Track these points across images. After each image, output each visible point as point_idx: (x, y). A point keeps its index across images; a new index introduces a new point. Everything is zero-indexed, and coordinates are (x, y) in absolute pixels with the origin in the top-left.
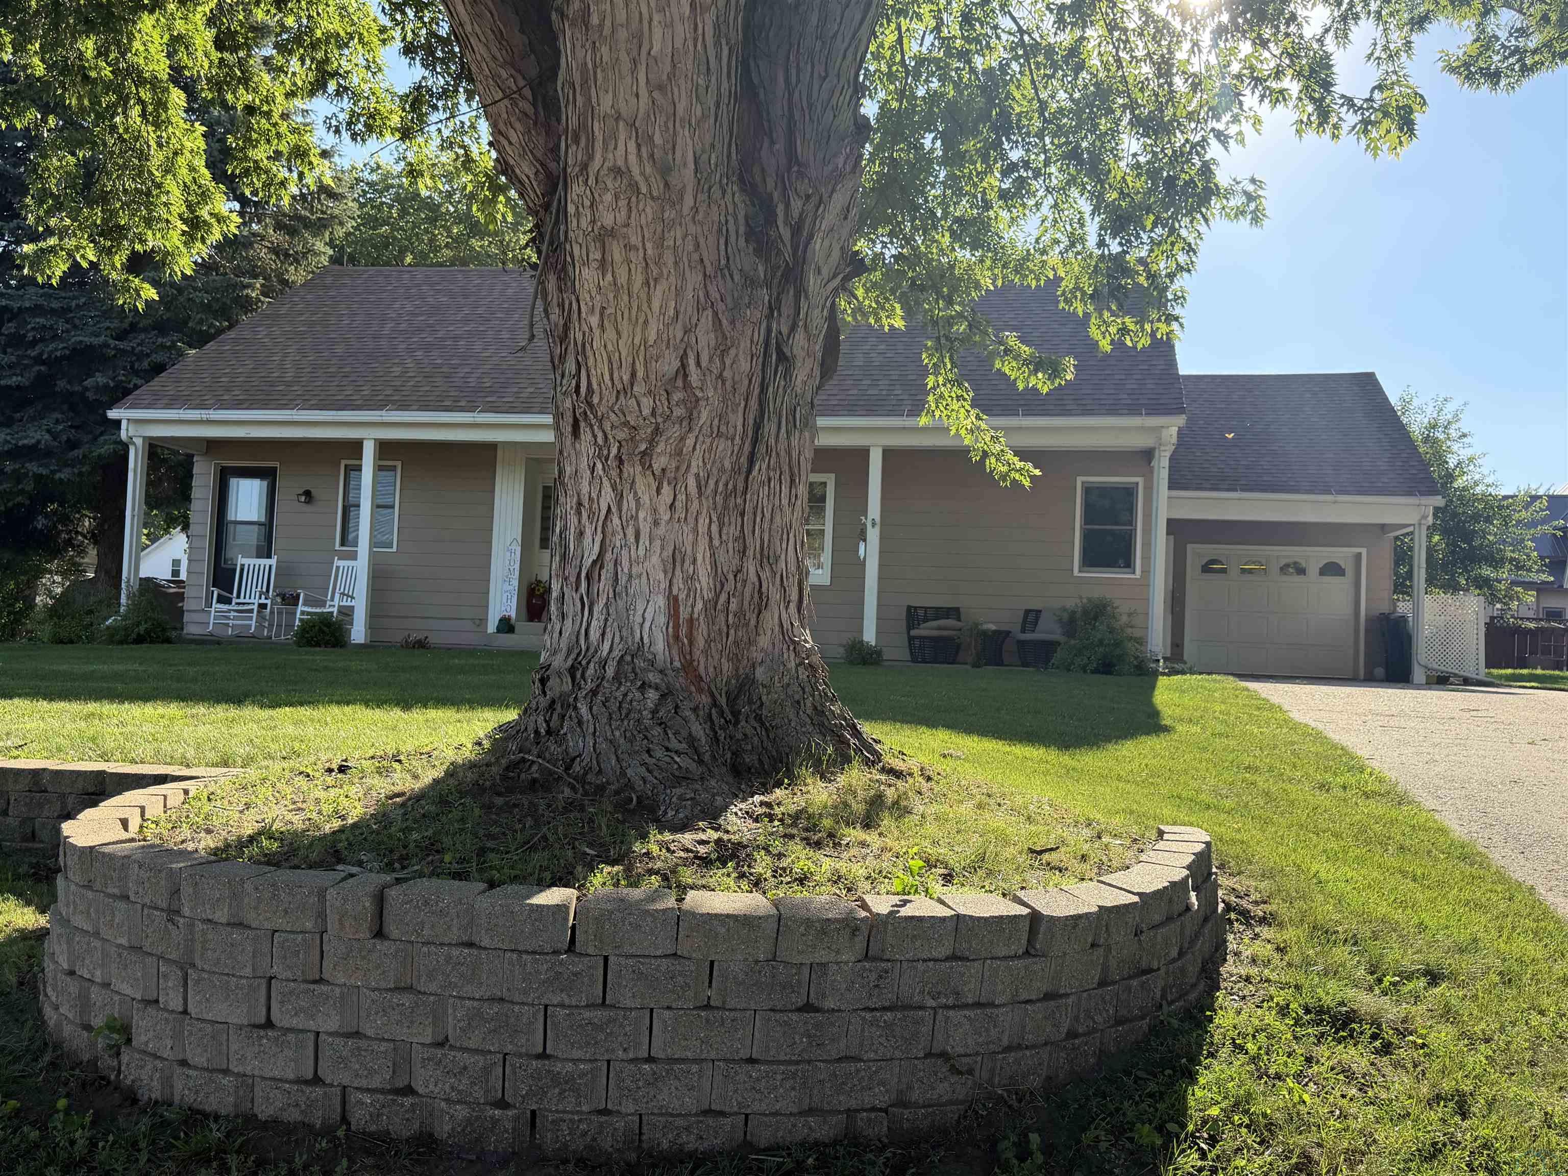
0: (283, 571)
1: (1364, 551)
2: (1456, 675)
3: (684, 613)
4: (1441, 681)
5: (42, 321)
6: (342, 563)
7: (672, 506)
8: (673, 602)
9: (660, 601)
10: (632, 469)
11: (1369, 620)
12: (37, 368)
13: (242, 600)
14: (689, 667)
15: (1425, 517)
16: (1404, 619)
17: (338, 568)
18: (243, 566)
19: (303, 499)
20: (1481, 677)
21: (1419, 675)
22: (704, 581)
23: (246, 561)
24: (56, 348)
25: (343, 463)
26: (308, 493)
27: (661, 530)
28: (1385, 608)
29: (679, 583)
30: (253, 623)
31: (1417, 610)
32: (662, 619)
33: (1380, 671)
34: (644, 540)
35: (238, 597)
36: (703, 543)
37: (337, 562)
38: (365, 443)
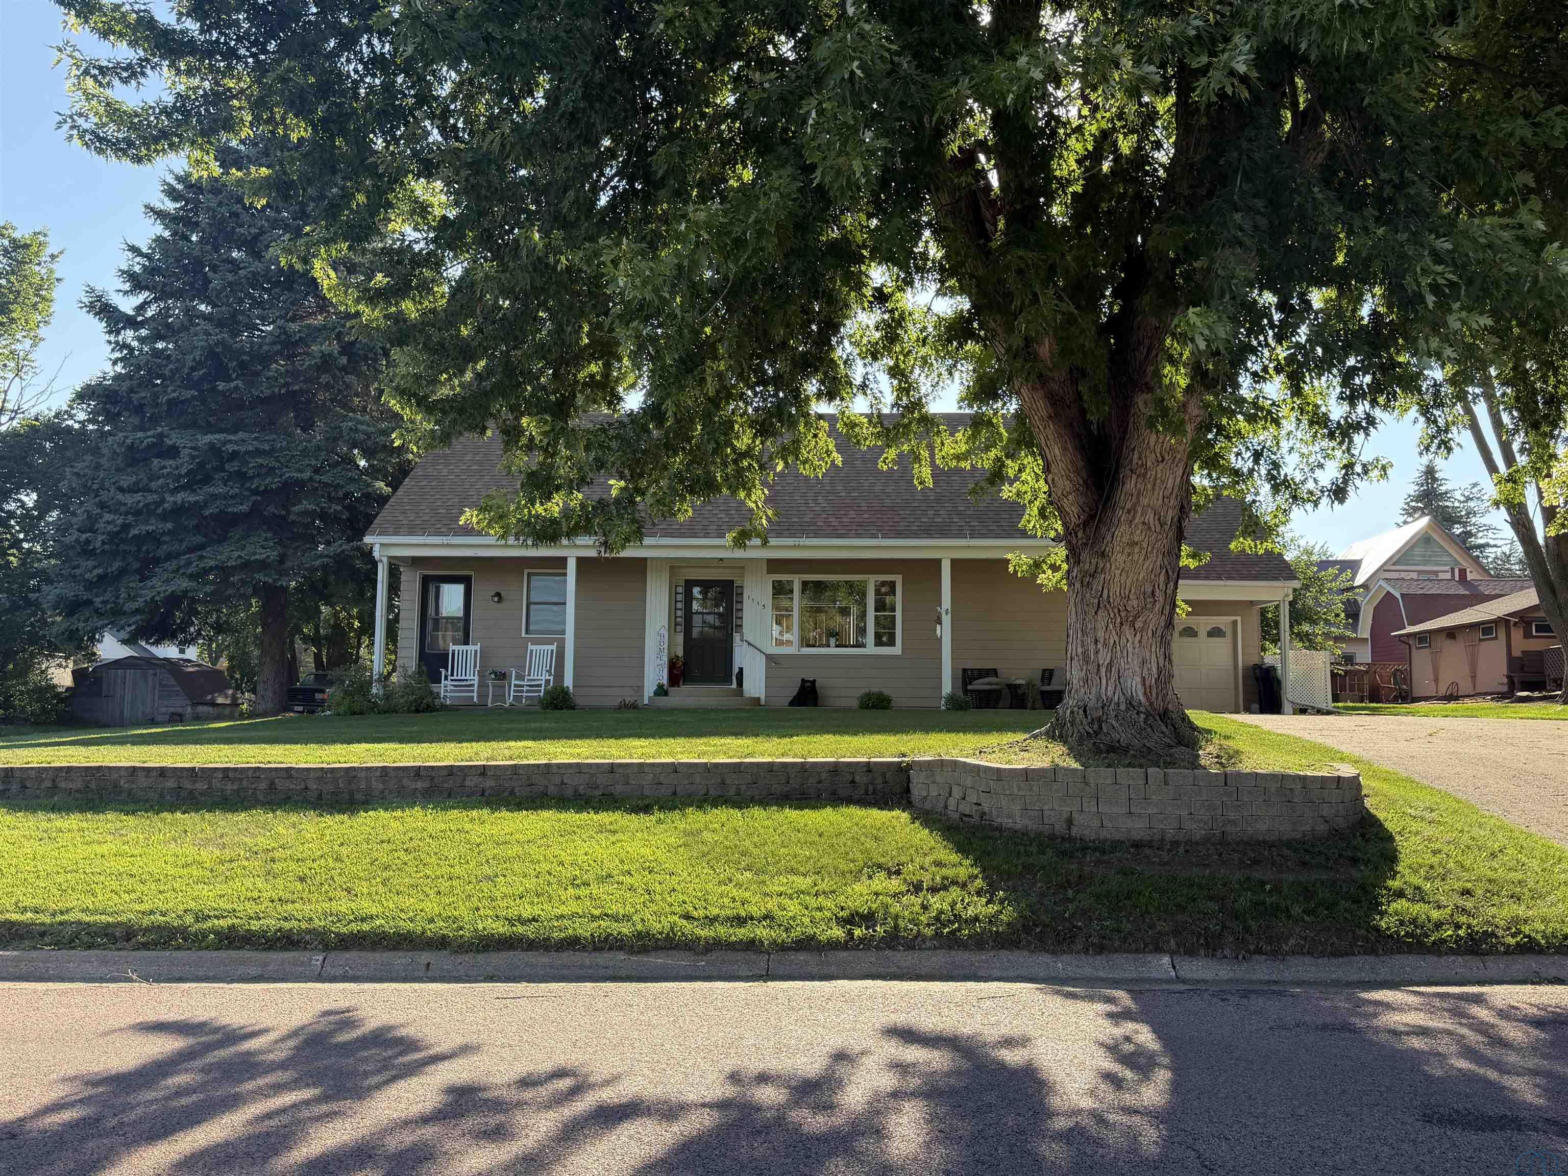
0: (484, 655)
1: (1239, 618)
2: (1313, 708)
3: (1147, 684)
4: (1303, 711)
5: (260, 461)
6: (534, 647)
7: (1140, 641)
8: (1144, 679)
9: (1138, 679)
10: (1126, 628)
11: (1245, 669)
12: (254, 498)
13: (455, 677)
14: (1151, 704)
15: (1287, 595)
16: (1273, 669)
17: (532, 651)
18: (453, 651)
19: (496, 599)
20: (1330, 708)
21: (1287, 706)
22: (1155, 670)
23: (456, 648)
24: (273, 482)
25: (526, 571)
26: (498, 595)
27: (1136, 651)
28: (1256, 660)
29: (1145, 671)
30: (475, 694)
31: (1284, 661)
32: (1140, 686)
33: (1256, 706)
34: (1130, 655)
35: (452, 675)
36: (1154, 656)
37: (530, 647)
38: (569, 560)
